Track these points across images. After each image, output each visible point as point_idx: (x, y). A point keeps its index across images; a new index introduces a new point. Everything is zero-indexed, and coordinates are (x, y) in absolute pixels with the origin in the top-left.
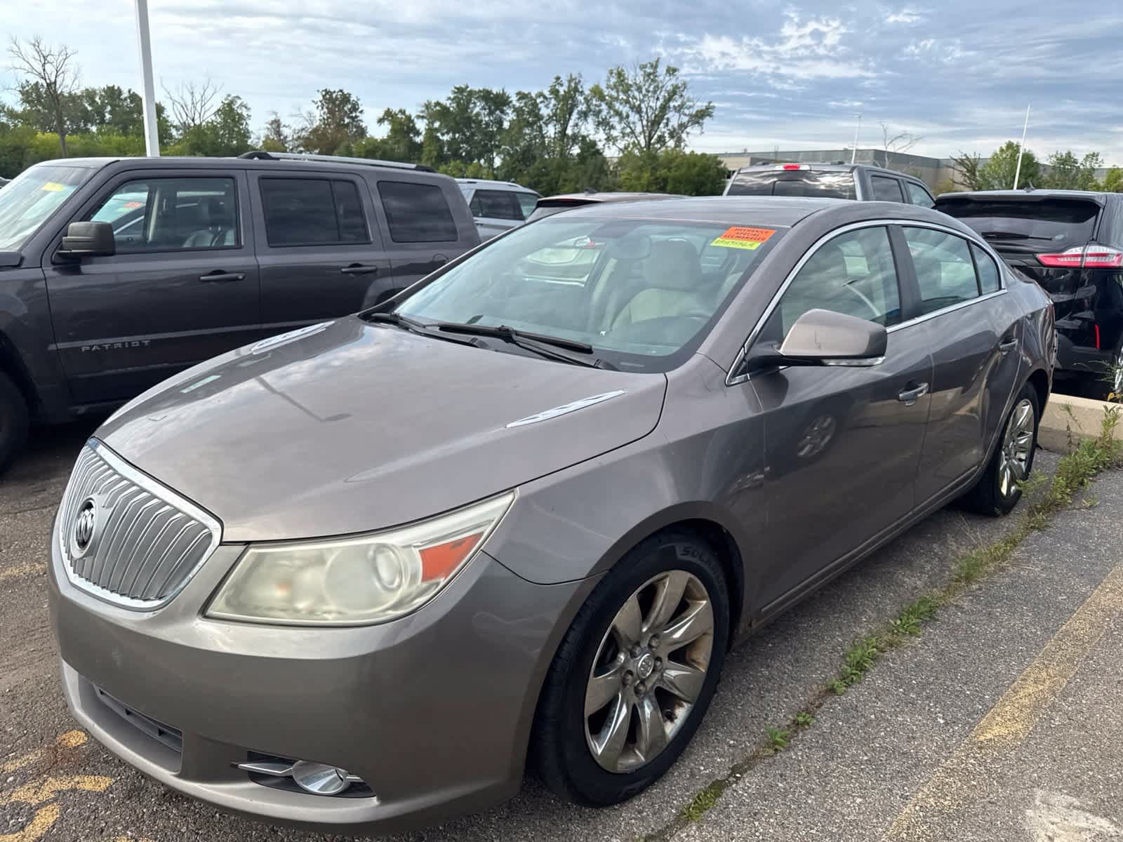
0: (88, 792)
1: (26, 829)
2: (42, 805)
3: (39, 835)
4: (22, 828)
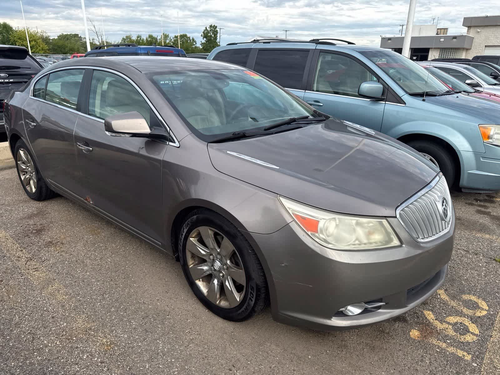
0: (434, 315)
1: (460, 322)
2: (449, 323)
3: (459, 317)
4: (461, 323)
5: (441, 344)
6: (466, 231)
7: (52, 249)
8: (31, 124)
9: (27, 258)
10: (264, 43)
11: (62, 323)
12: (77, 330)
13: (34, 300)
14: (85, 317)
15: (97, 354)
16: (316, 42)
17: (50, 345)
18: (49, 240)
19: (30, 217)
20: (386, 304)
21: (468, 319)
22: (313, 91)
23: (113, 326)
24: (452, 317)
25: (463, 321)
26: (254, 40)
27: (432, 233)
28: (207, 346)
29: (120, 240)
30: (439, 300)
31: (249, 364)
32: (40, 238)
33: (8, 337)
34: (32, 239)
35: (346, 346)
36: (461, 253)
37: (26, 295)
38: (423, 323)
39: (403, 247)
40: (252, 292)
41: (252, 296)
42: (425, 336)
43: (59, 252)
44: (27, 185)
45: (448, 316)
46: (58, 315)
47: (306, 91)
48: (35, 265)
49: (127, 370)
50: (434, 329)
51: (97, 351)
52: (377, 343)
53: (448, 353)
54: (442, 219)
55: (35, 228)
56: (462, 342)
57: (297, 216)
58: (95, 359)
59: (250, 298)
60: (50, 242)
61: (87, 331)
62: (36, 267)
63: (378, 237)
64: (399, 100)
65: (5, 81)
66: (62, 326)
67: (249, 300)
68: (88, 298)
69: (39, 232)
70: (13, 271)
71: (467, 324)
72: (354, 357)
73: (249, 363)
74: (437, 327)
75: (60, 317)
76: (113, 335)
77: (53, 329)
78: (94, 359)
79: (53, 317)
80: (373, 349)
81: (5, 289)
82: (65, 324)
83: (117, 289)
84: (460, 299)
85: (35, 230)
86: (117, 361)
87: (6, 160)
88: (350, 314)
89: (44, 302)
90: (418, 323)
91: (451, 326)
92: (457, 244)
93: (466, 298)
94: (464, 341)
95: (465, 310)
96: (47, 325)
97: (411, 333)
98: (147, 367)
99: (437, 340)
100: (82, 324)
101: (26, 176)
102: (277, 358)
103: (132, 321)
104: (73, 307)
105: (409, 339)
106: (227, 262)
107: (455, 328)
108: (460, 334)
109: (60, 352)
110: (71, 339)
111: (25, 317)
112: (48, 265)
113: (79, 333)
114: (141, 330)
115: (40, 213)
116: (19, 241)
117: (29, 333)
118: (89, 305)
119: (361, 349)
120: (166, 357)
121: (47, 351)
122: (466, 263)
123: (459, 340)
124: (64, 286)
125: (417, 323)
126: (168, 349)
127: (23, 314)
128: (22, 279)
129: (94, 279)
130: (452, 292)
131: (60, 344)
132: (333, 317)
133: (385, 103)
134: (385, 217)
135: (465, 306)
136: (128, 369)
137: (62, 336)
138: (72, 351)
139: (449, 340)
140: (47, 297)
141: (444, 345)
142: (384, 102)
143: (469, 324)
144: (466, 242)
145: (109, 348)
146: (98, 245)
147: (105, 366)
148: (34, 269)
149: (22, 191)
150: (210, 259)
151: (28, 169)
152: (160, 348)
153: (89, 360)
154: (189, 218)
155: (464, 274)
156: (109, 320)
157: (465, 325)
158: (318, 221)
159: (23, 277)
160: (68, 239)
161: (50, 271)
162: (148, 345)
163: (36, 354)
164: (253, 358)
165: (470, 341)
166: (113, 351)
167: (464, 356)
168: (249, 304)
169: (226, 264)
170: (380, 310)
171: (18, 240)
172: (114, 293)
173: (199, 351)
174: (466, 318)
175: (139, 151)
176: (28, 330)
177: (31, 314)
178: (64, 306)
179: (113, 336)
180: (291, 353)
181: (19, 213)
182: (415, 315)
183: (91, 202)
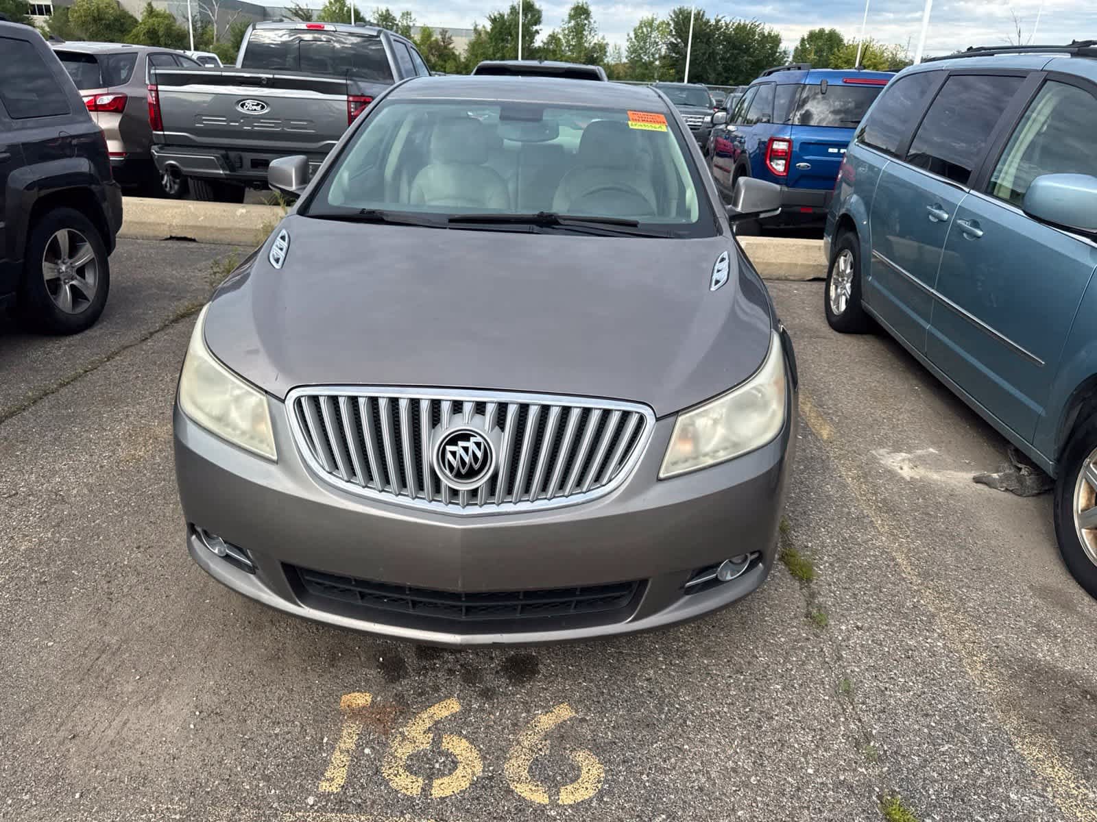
0: (452, 715)
1: (460, 761)
2: (436, 743)
4: (455, 762)
5: (350, 741)
24: (467, 745)
25: (468, 764)
30: (523, 714)
38: (403, 704)
39: (277, 465)
42: (360, 714)
45: (466, 738)
47: (972, 192)
50: (394, 723)
53: (324, 755)
56: (378, 771)
71: (460, 773)
74: (406, 726)
84: (565, 748)
90: (402, 698)
91: (429, 747)
93: (579, 759)
94: (386, 774)
95: (517, 763)
97: (356, 694)
99: (358, 734)
105: (334, 695)
107: (426, 754)
108: (410, 765)
123: (382, 766)
125: (399, 696)
130: (584, 730)
134: (266, 392)
135: (536, 760)
139: (371, 751)
141: (348, 746)
143: (464, 777)
155: (703, 742)
157: (452, 770)
165: (393, 785)
167: (331, 780)
174: (486, 767)
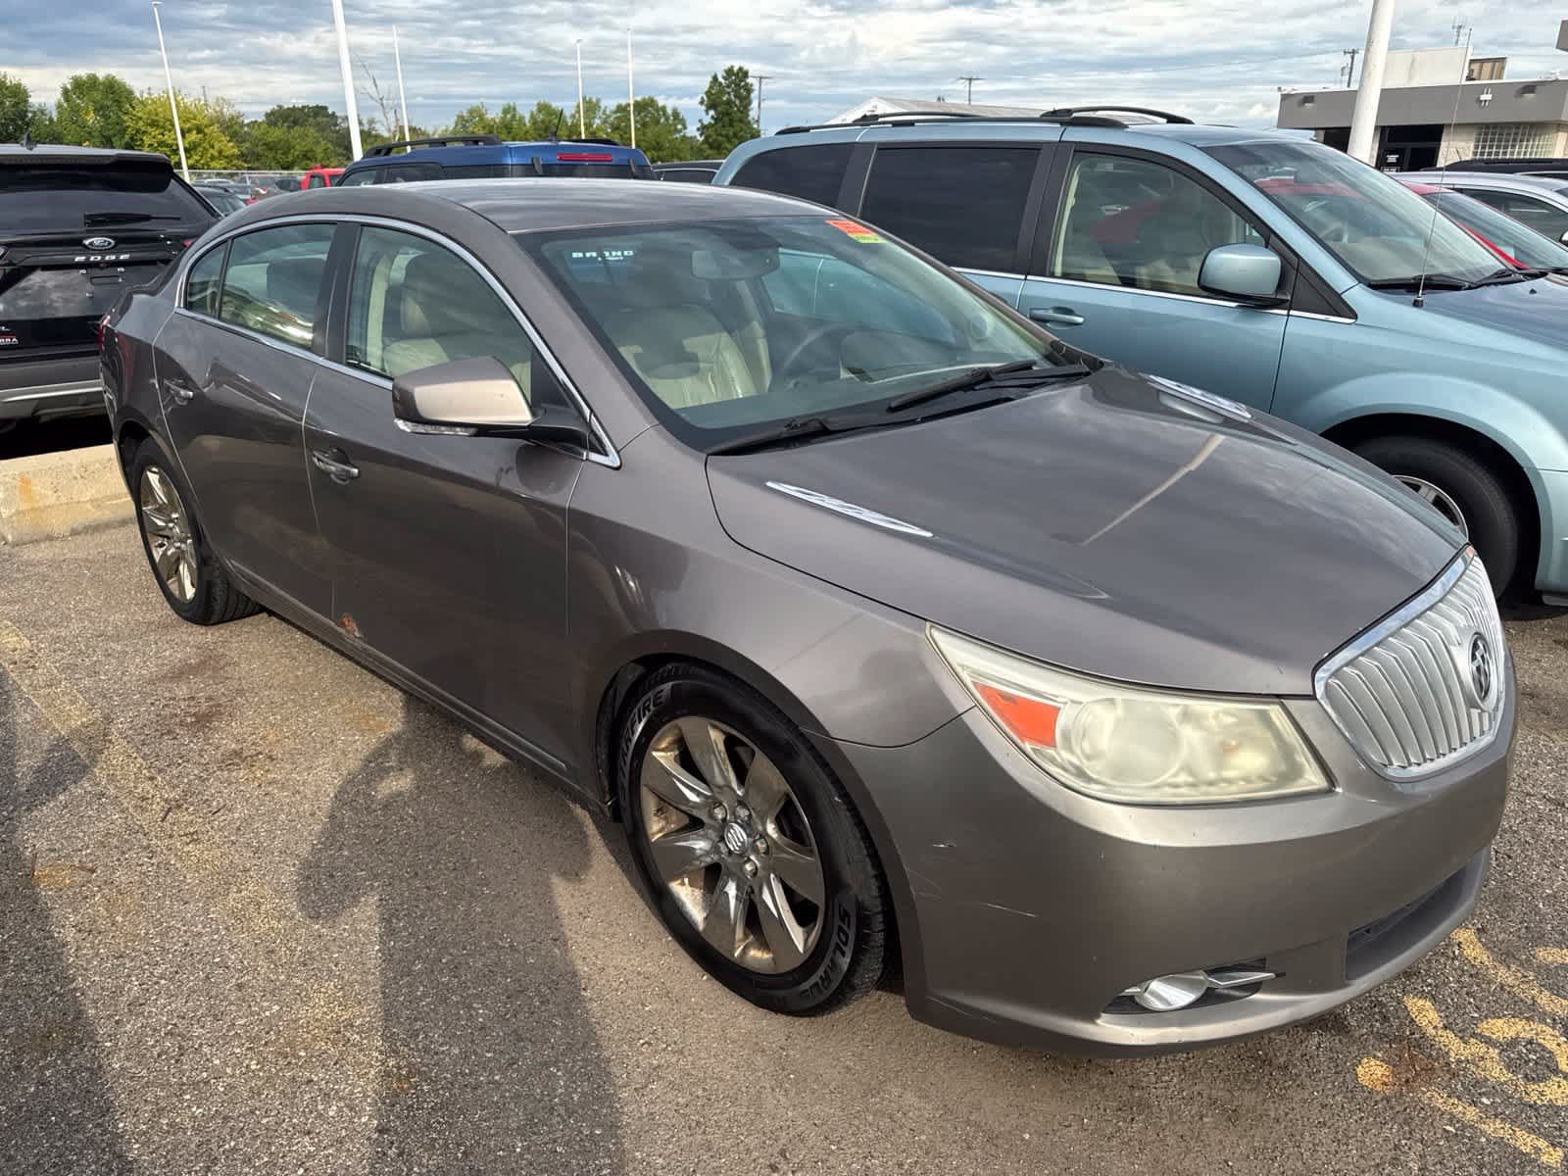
0: (1439, 1011)
1: (1529, 1036)
2: (1489, 1042)
3: (1524, 1021)
4: (1530, 1042)
5: (1460, 1108)
6: (1555, 736)
7: (242, 774)
8: (178, 393)
9: (166, 801)
10: (896, 124)
11: (266, 1004)
12: (311, 1028)
13: (185, 932)
14: (335, 987)
15: (370, 1105)
16: (1063, 118)
17: (229, 1070)
18: (233, 746)
19: (179, 674)
20: (1277, 975)
21: (1554, 1028)
22: (1052, 275)
23: (416, 1020)
24: (1501, 1021)
25: (1537, 1034)
26: (865, 117)
27: (1437, 748)
28: (704, 1090)
29: (445, 750)
30: (1457, 963)
31: (833, 1151)
32: (206, 739)
33: (108, 1044)
34: (184, 744)
35: (1143, 1106)
36: (1535, 808)
37: (162, 916)
38: (1400, 1039)
39: (1338, 793)
40: (845, 927)
41: (844, 939)
42: (1407, 1081)
43: (260, 785)
44: (168, 579)
45: (1486, 1018)
46: (254, 978)
47: (1029, 277)
48: (192, 822)
49: (457, 1159)
50: (1437, 1060)
51: (369, 1096)
52: (1249, 1099)
53: (1483, 1140)
54: (1471, 704)
55: (193, 710)
56: (1530, 1106)
57: (986, 691)
58: (363, 1120)
59: (837, 944)
60: (237, 753)
61: (338, 1032)
62: (192, 830)
63: (1251, 763)
64: (1335, 305)
65: (107, 258)
66: (267, 1013)
67: (834, 952)
68: (344, 930)
69: (203, 721)
70: (127, 841)
71: (1551, 1045)
72: (1171, 1141)
73: (833, 1147)
74: (1447, 1053)
75: (260, 986)
76: (417, 1045)
77: (242, 1022)
78: (359, 1118)
79: (240, 987)
80: (1233, 1116)
81: (103, 896)
82: (276, 1008)
83: (431, 904)
84: (1528, 960)
85: (191, 716)
86: (429, 1127)
87: (109, 498)
88: (1159, 1006)
89: (216, 937)
90: (1386, 1036)
91: (1497, 1051)
92: (1524, 779)
93: (1550, 958)
94: (1539, 1102)
95: (1545, 999)
96: (222, 1009)
97: (1360, 1070)
98: (518, 1150)
99: (1449, 1096)
100: (325, 1010)
101: (166, 550)
102: (923, 1137)
103: (475, 1005)
104: (300, 957)
105: (1352, 1089)
106: (765, 829)
107: (1508, 1057)
108: (1526, 1076)
109: (259, 1094)
110: (293, 1055)
111: (156, 983)
112: (229, 824)
113: (315, 1038)
114: (501, 1034)
115: (208, 664)
116: (146, 750)
117: (170, 1033)
118: (348, 951)
119: (1193, 1117)
120: (576, 1121)
121: (222, 1089)
122: (1553, 841)
123: (1521, 1099)
124: (276, 891)
125: (1380, 1037)
126: (583, 1094)
127: (151, 973)
128: (153, 864)
129: (362, 870)
130: (1501, 937)
131: (259, 1070)
132: (1103, 1015)
133: (1288, 315)
134: (1278, 696)
135: (1543, 986)
136: (460, 1155)
137: (266, 1044)
138: (295, 1093)
139: (1488, 1098)
140: (224, 922)
141: (1472, 1114)
142: (1285, 312)
143: (1559, 1045)
144: (1553, 770)
145: (405, 1086)
146: (377, 765)
147: (392, 1143)
148: (186, 835)
149: (156, 595)
150: (715, 819)
151: (171, 529)
152: (560, 1091)
153: (343, 1123)
154: (651, 687)
155: (1543, 880)
156: (408, 998)
157: (1544, 1049)
158: (1057, 710)
159: (154, 861)
160: (289, 744)
161: (234, 843)
162: (523, 1081)
163: (188, 1097)
164: (847, 1132)
165: (1560, 1103)
166: (417, 1097)
167: (1538, 1150)
168: (834, 965)
169: (764, 835)
170: (1257, 996)
171: (143, 745)
172: (423, 916)
173: (678, 1104)
174: (1546, 1024)
175: (498, 479)
176: (168, 1024)
177: (177, 972)
178: (272, 952)
179: (418, 1050)
180: (968, 1122)
181: (145, 662)
182: (1377, 1010)
183: (357, 634)
